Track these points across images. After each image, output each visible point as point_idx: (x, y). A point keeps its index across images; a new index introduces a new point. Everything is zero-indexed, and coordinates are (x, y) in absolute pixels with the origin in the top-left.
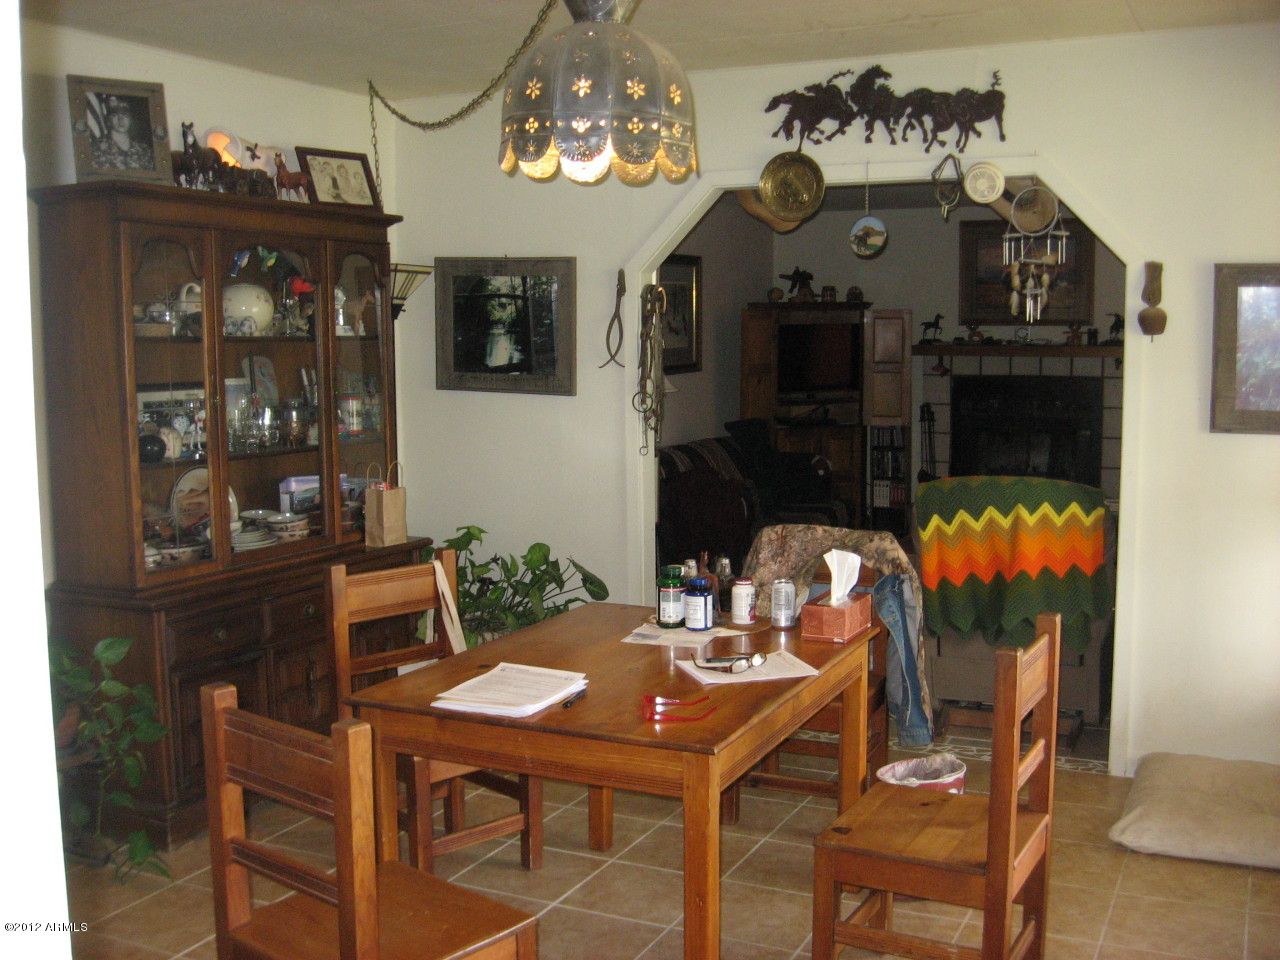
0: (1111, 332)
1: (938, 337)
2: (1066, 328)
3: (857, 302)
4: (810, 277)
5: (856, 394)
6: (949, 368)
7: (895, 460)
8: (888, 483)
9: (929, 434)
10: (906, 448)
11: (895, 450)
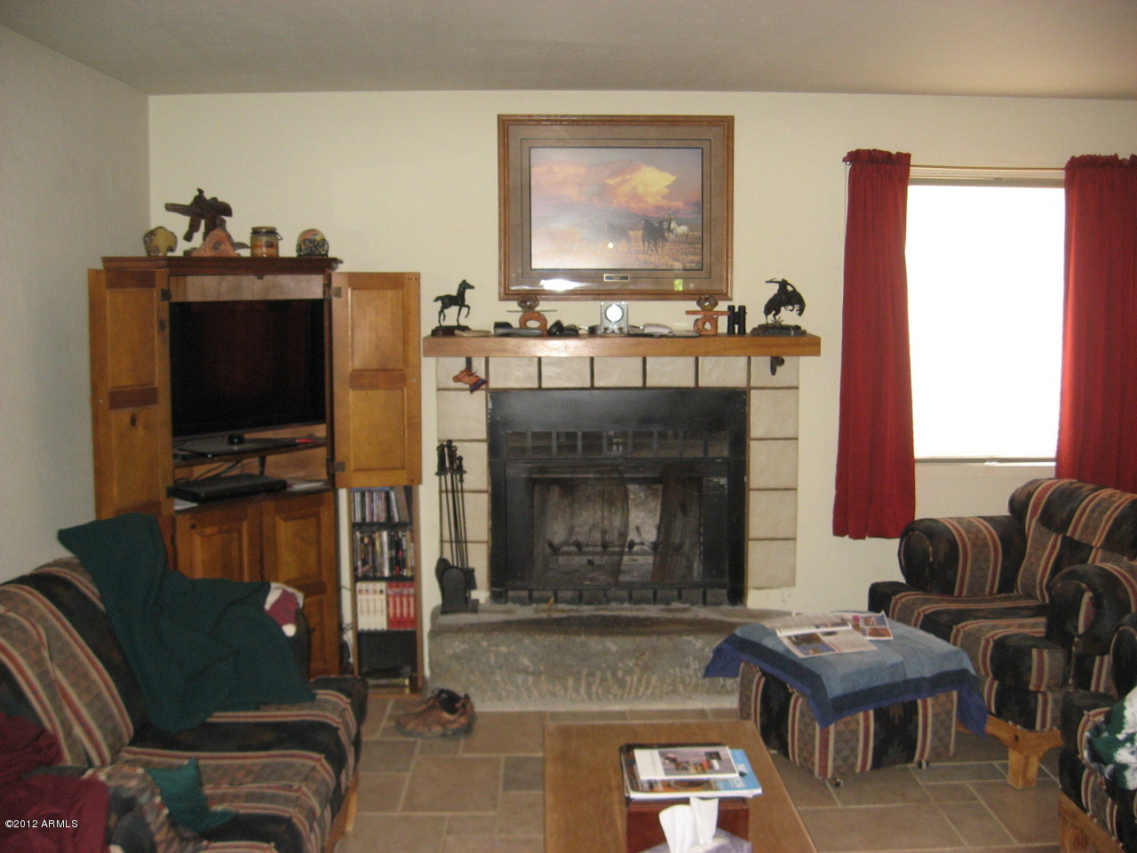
0: (767, 311)
1: (463, 322)
2: (693, 305)
3: (314, 258)
4: (226, 210)
5: (320, 431)
6: (483, 376)
7: (396, 545)
8: (382, 585)
9: (453, 496)
10: (409, 523)
11: (389, 524)
